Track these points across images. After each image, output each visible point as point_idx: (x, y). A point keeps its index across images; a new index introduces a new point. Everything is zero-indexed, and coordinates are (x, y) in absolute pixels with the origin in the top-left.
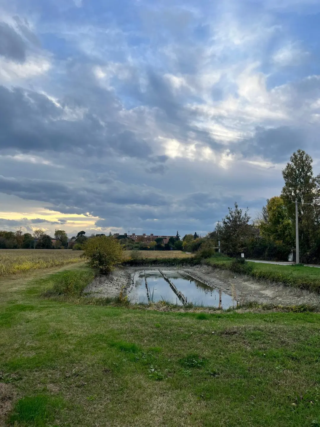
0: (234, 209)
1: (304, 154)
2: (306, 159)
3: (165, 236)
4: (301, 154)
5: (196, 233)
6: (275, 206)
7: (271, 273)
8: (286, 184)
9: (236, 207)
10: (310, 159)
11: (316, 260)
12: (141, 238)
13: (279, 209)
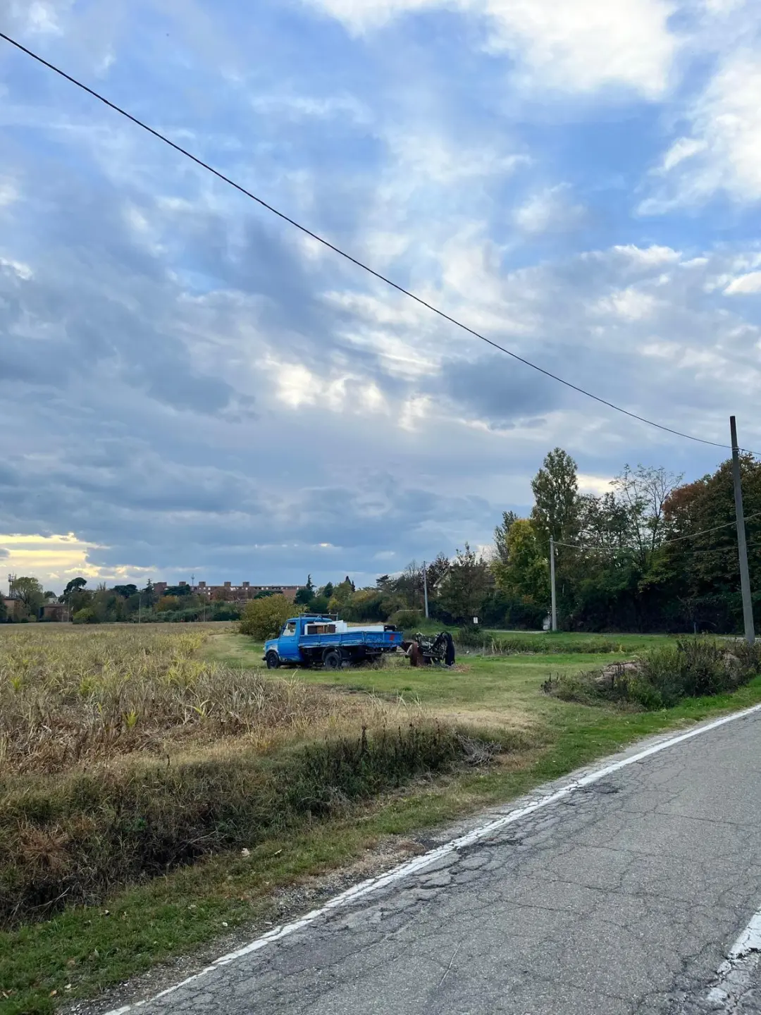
0: (464, 553)
1: (564, 456)
2: (568, 463)
3: (276, 588)
4: (560, 456)
5: (347, 578)
6: (521, 535)
7: (519, 641)
8: (538, 502)
9: (468, 548)
10: (574, 465)
11: (582, 626)
12: (222, 593)
13: (527, 541)
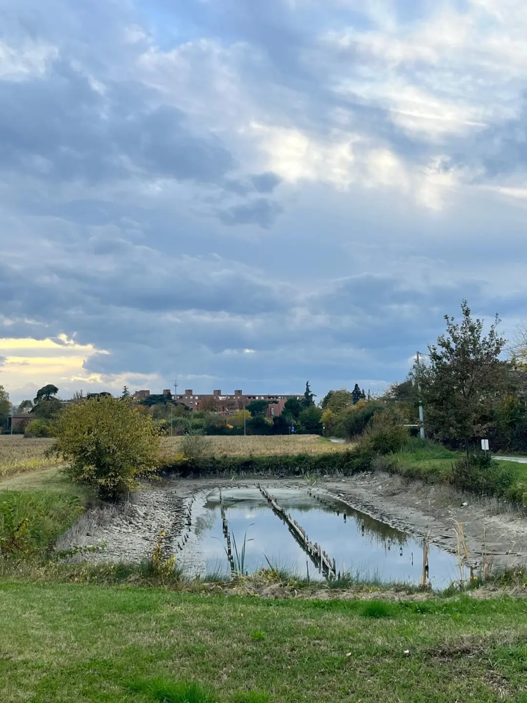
0: (460, 320)
3: (273, 397)
5: (357, 385)
9: (467, 313)
12: (210, 403)
